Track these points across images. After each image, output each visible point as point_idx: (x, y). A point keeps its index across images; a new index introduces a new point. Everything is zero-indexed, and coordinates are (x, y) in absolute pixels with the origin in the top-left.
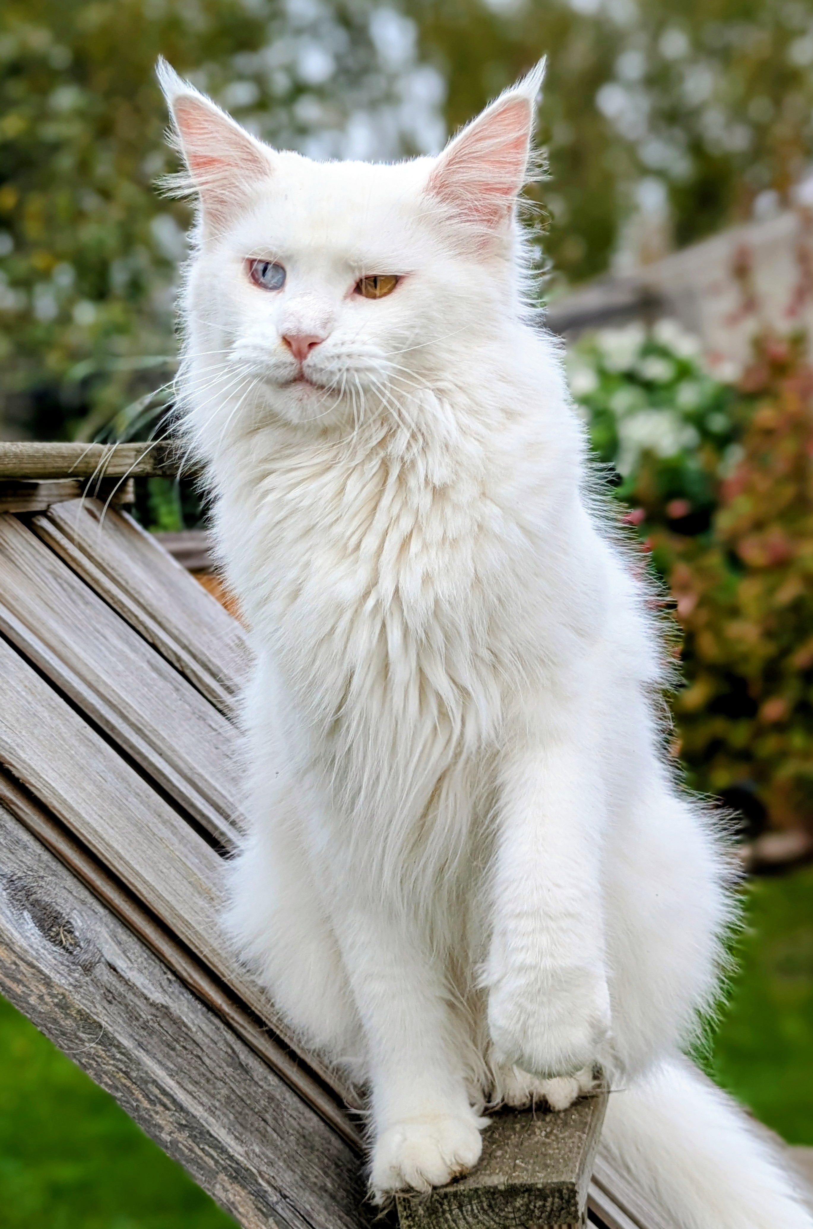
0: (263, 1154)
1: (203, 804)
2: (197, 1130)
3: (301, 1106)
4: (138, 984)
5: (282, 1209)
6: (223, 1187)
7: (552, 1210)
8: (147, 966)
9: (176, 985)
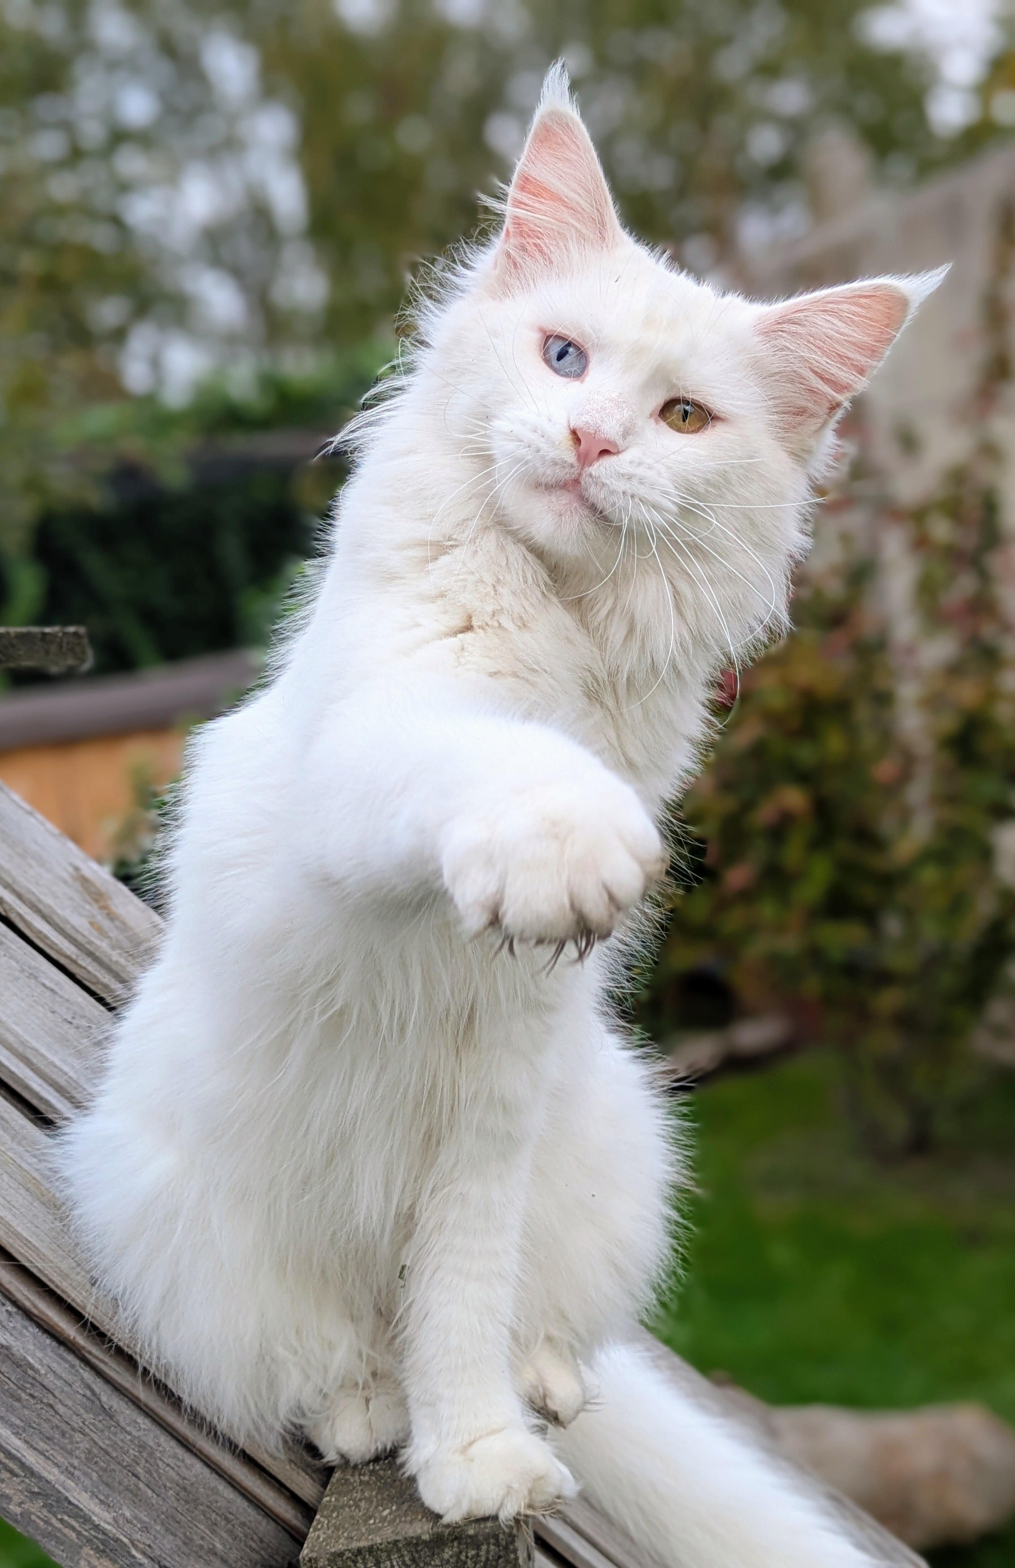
0: (136, 1517)
1: (40, 1085)
2: (52, 1498)
3: (180, 1452)
7: (487, 1559)
9: (18, 1318)
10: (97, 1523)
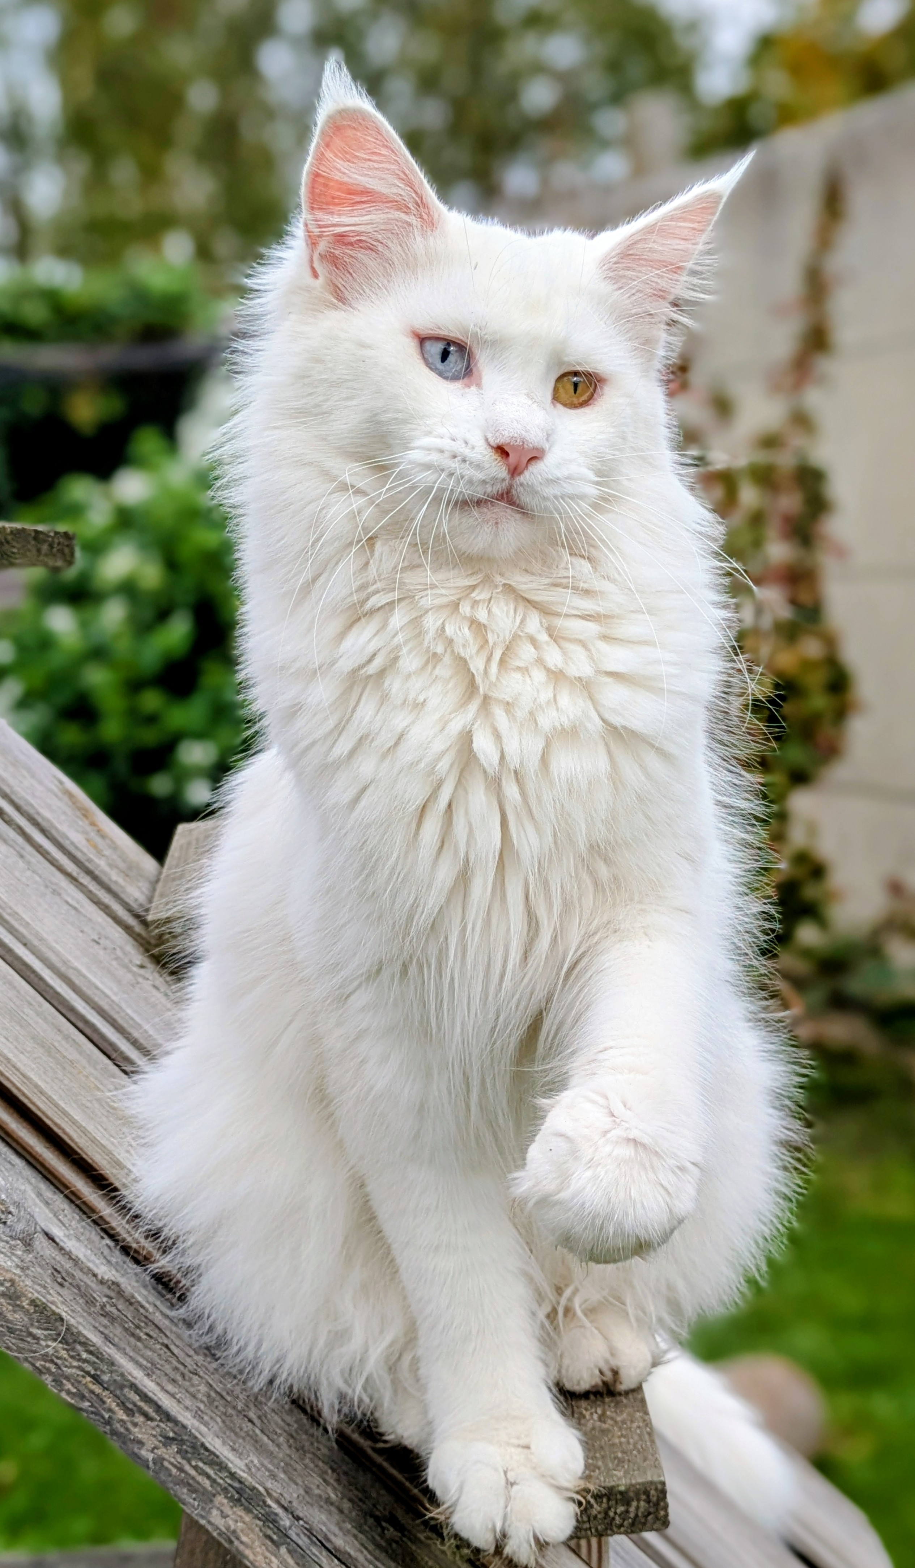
0: (262, 1465)
2: (188, 1444)
4: (81, 1256)
5: (298, 1535)
6: (222, 1512)
7: (637, 1516)
8: (82, 1230)
10: (233, 1470)
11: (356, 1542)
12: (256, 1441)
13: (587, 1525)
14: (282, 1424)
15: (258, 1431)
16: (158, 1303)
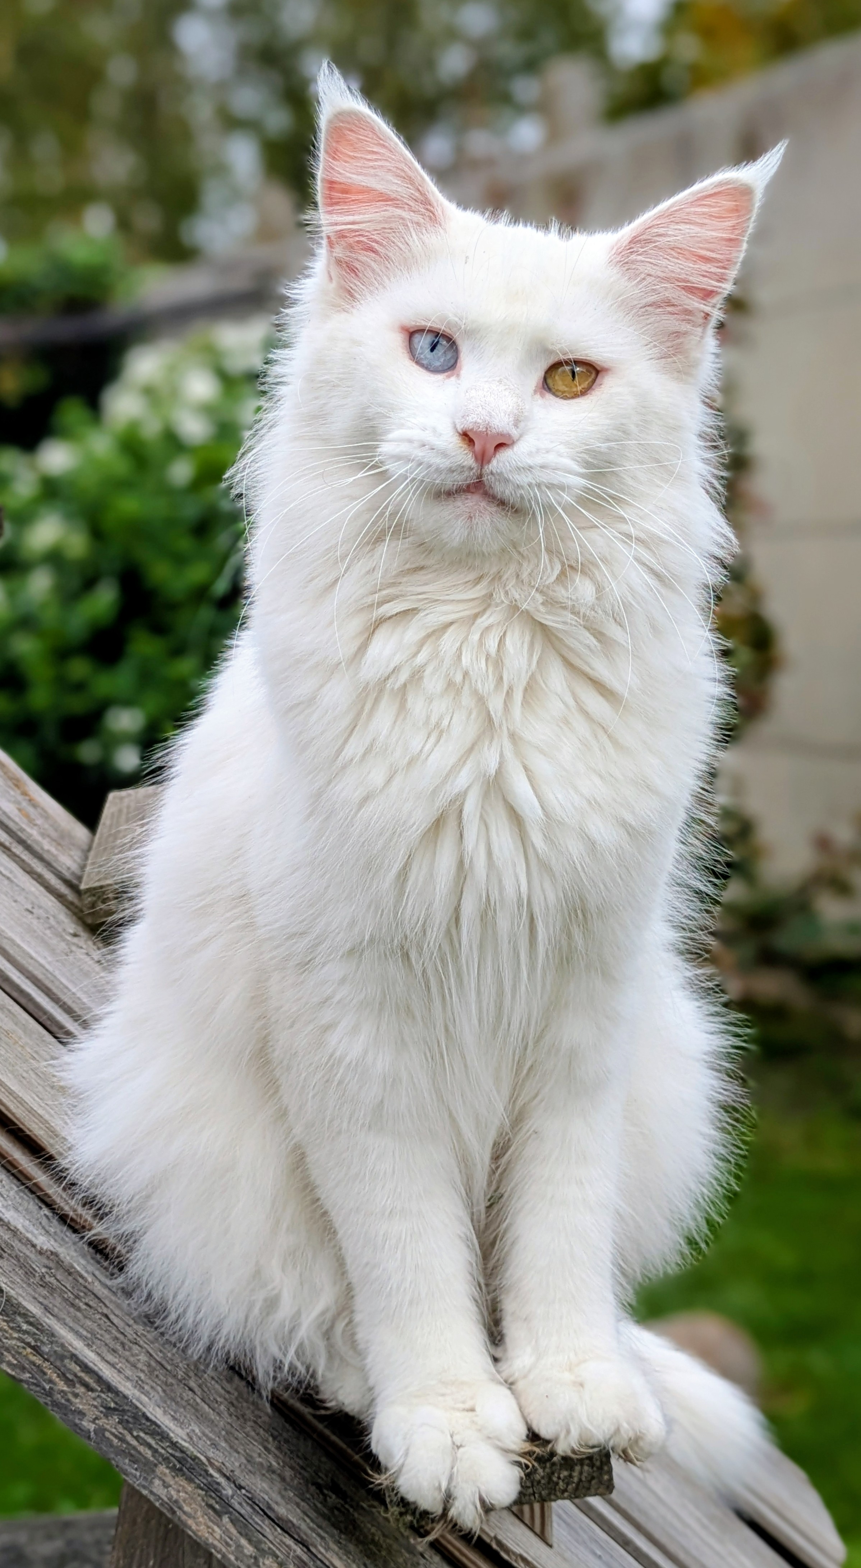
0: (204, 1434)
2: (129, 1414)
4: (20, 1227)
5: (240, 1504)
7: (580, 1480)
8: (20, 1201)
9: (56, 1222)
10: (175, 1440)
11: (298, 1510)
12: (197, 1410)
13: (531, 1491)
14: (223, 1392)
15: (198, 1400)
16: (97, 1273)
